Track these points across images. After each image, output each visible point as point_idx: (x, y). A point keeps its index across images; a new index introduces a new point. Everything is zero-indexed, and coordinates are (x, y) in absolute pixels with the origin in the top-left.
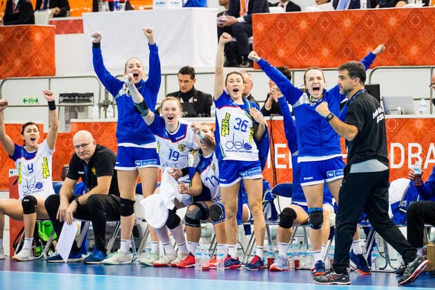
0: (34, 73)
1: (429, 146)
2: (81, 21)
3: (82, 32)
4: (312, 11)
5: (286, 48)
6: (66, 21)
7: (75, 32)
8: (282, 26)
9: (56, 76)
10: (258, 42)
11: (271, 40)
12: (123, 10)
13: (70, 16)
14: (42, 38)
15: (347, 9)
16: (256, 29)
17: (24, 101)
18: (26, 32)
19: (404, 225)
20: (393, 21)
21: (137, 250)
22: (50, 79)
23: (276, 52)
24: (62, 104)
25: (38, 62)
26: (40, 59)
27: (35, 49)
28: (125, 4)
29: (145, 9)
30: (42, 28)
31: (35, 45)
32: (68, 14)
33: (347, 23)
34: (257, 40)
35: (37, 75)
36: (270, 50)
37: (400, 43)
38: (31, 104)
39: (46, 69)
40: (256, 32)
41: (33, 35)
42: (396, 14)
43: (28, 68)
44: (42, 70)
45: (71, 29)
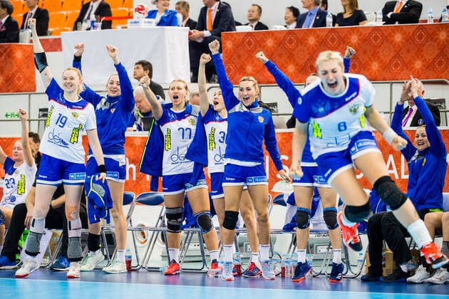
0: (16, 89)
1: (388, 158)
2: (60, 39)
3: (61, 51)
4: (278, 29)
5: (253, 65)
6: (47, 40)
7: (55, 50)
8: (250, 43)
9: (37, 92)
10: (227, 59)
11: (239, 57)
12: (99, 29)
13: (51, 34)
14: (23, 55)
15: (310, 27)
16: (225, 47)
17: (6, 116)
18: (8, 51)
19: (364, 233)
20: (354, 39)
21: (111, 258)
22: (30, 94)
23: (244, 69)
24: (41, 119)
25: (19, 79)
26: (21, 76)
27: (17, 66)
28: (101, 23)
29: (123, 28)
30: (24, 47)
31: (16, 63)
32: (49, 33)
33: (312, 41)
34: (226, 57)
35: (18, 91)
36: (238, 66)
37: (361, 60)
38: (13, 119)
39: (27, 85)
40: (225, 49)
41: (14, 53)
42: (357, 32)
43: (10, 84)
44: (23, 86)
45: (51, 47)
